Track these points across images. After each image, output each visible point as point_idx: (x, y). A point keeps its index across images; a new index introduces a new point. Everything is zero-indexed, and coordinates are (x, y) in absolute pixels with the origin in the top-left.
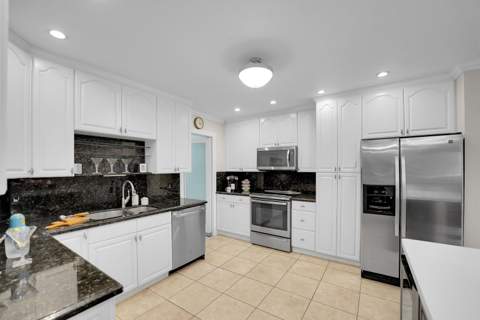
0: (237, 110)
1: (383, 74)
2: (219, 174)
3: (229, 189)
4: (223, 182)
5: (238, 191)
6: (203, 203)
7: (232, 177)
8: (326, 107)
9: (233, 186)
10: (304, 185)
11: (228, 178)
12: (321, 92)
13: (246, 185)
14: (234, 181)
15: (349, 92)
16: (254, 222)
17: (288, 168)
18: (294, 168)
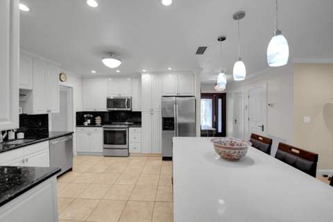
0: (94, 72)
1: (170, 69)
2: (77, 113)
3: (86, 124)
4: (81, 119)
5: (93, 124)
6: (71, 134)
7: (88, 115)
8: (146, 78)
9: (89, 121)
10: (135, 118)
11: (85, 116)
12: (144, 71)
13: (98, 120)
14: (89, 118)
15: (157, 73)
16: (105, 142)
17: (127, 109)
18: (129, 109)
